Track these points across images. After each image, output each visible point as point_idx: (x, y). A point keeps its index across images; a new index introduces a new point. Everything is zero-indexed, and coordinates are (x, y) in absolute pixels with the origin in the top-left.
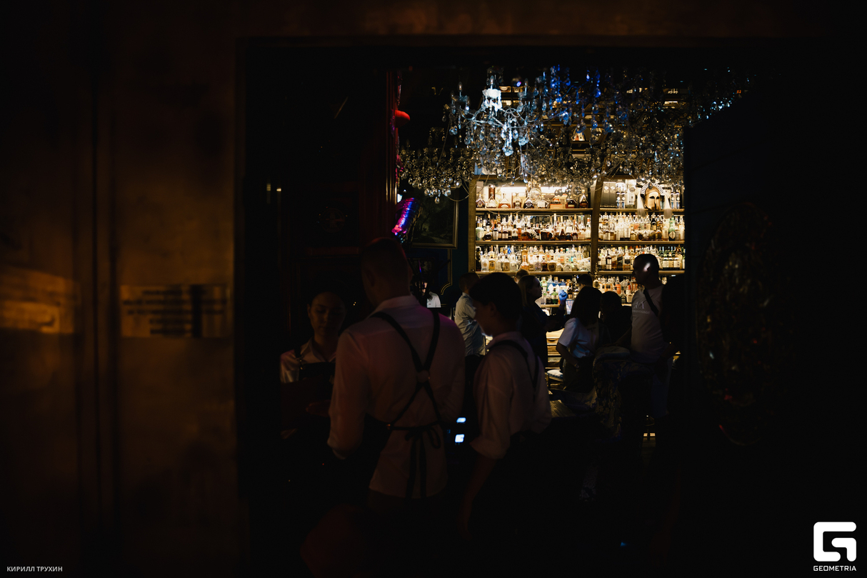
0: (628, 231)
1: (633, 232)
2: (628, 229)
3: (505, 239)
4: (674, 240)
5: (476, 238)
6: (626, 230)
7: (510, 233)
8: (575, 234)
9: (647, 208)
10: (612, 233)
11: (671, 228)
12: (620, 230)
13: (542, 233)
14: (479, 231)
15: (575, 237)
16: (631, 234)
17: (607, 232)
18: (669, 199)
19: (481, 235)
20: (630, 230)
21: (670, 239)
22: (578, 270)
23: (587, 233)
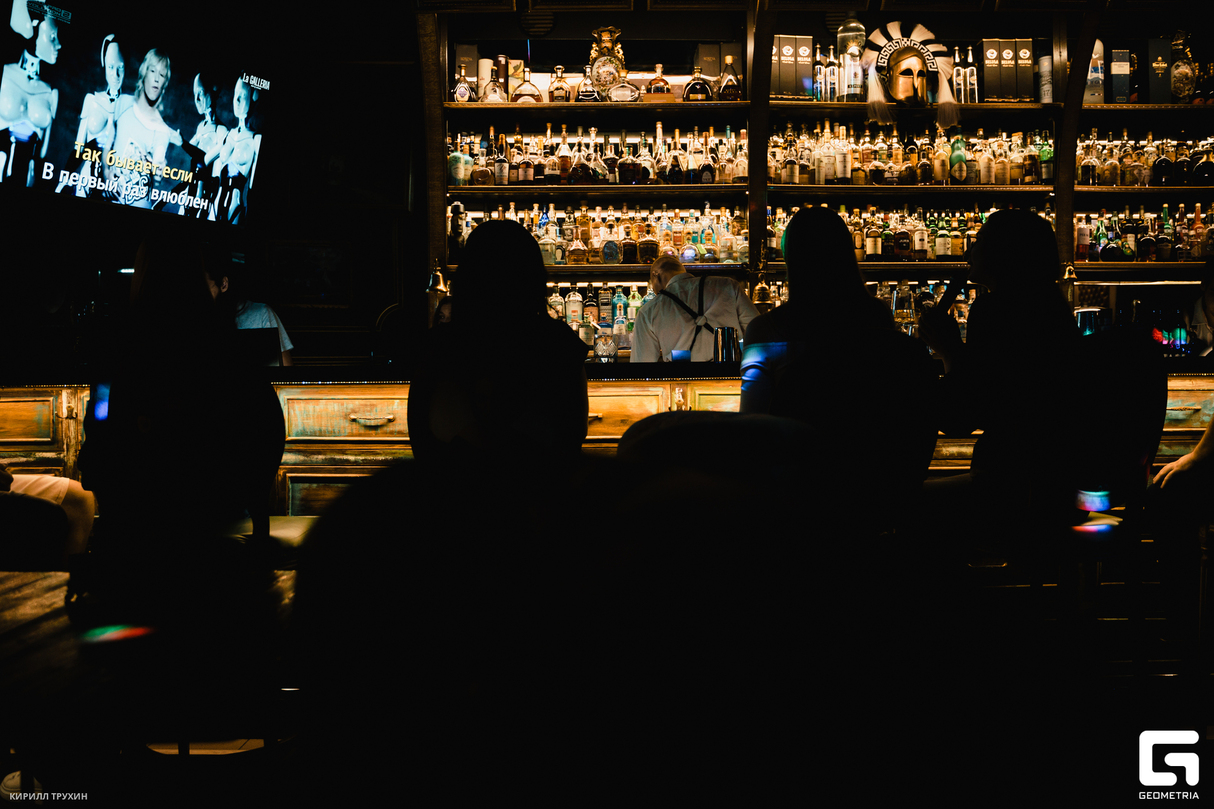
0: (844, 161)
1: (857, 165)
2: (845, 156)
3: (526, 182)
4: (966, 181)
5: (450, 178)
6: (839, 158)
7: (539, 168)
8: (707, 168)
9: (893, 100)
10: (803, 168)
11: (957, 153)
12: (825, 160)
13: (623, 165)
14: (457, 160)
15: (706, 175)
16: (853, 170)
17: (792, 163)
18: (950, 81)
19: (463, 172)
20: (849, 158)
21: (954, 181)
22: (717, 260)
23: (741, 166)
